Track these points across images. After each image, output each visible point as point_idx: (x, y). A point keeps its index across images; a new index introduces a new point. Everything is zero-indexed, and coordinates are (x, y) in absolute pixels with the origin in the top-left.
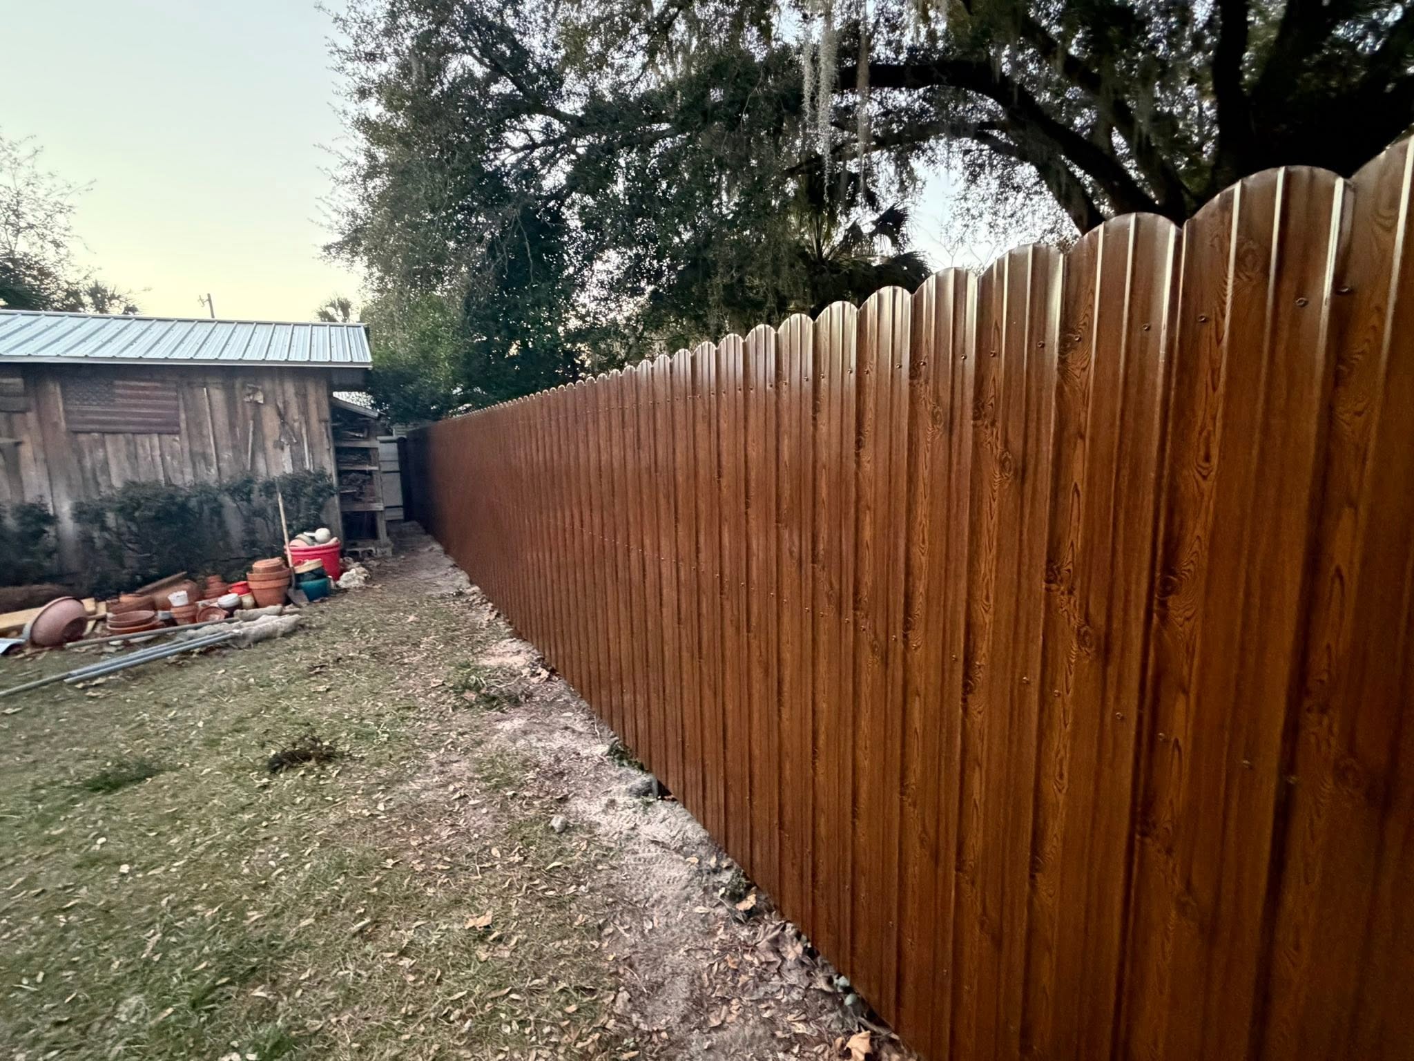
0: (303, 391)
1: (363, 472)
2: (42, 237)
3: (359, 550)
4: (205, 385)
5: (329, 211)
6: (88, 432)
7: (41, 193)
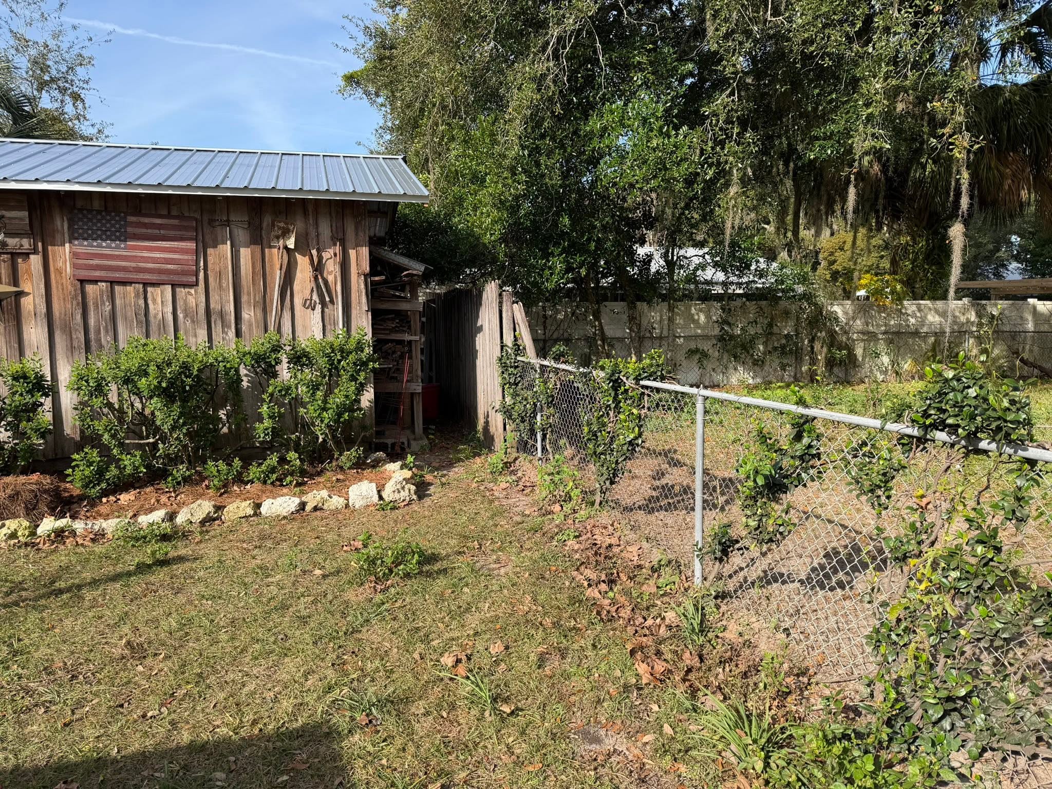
0: (340, 235)
1: (401, 342)
2: (63, 91)
3: (389, 441)
4: (228, 223)
5: (355, 32)
6: (95, 282)
7: (65, 46)
